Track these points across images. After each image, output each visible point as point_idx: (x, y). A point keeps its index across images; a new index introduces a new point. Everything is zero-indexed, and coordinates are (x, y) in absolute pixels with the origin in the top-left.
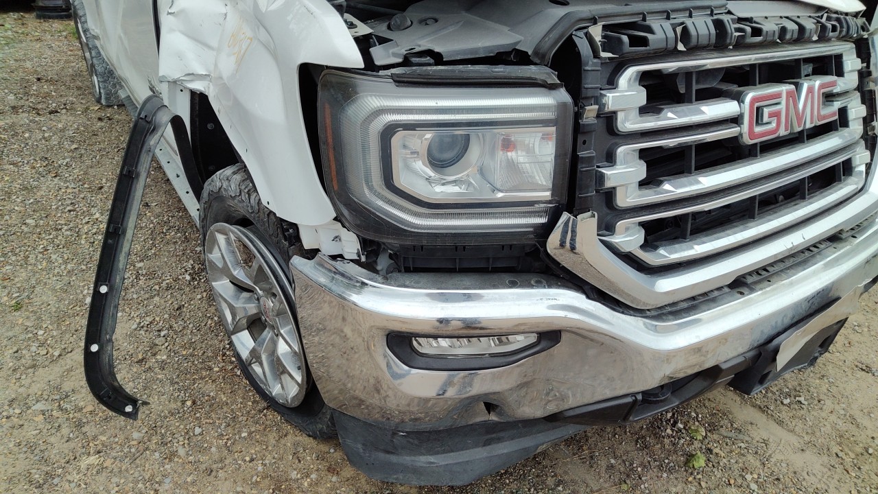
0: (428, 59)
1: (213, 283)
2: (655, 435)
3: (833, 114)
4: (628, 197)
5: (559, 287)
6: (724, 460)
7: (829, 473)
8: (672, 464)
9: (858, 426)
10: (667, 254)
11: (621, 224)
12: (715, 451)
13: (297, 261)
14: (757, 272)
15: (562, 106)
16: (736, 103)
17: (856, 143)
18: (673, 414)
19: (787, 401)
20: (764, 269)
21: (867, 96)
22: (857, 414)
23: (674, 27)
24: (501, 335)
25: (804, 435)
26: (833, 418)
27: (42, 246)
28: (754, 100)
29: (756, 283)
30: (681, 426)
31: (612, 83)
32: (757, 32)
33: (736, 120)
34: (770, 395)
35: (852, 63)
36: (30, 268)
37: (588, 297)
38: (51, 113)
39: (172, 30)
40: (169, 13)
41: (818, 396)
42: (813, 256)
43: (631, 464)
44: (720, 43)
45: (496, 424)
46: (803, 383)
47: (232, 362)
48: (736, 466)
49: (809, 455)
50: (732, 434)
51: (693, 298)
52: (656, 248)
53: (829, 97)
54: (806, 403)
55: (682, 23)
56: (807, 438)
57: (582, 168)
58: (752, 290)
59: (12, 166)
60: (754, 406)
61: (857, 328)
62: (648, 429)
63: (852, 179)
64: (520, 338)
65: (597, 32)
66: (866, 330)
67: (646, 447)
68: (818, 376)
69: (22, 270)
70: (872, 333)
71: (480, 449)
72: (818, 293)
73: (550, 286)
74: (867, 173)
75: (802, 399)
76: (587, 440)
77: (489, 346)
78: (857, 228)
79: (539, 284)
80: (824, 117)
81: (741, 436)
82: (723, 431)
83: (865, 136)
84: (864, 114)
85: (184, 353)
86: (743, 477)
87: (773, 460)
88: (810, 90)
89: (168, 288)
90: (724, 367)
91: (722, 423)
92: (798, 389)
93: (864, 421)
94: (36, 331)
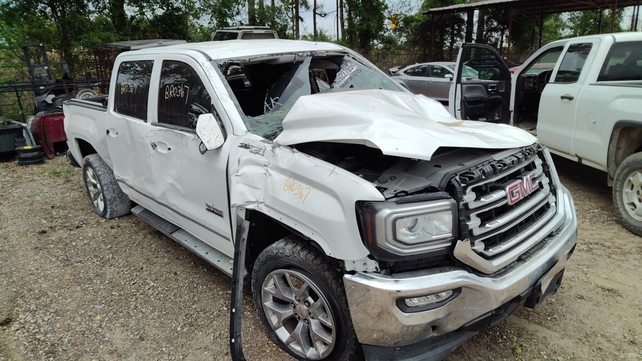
0: (403, 194)
1: (265, 304)
2: (495, 343)
3: (537, 186)
4: (477, 232)
5: (458, 269)
6: (529, 349)
7: (576, 346)
8: (507, 354)
9: (584, 324)
10: (492, 251)
11: (476, 242)
12: (524, 345)
13: (347, 276)
14: (525, 254)
15: (453, 204)
16: (503, 191)
17: (549, 194)
18: (500, 333)
19: (549, 318)
20: (527, 252)
21: (547, 173)
22: (582, 319)
23: (480, 170)
24: (436, 293)
25: (561, 331)
26: (572, 322)
27: (133, 305)
28: (509, 189)
29: (526, 258)
30: (505, 337)
31: (465, 193)
32: (505, 165)
33: (505, 198)
34: (541, 317)
35: (538, 162)
36: (134, 318)
37: (469, 272)
38: (77, 228)
39: (238, 183)
40: (236, 176)
41: (563, 313)
42: (544, 244)
43: (489, 358)
44: (495, 172)
45: (436, 337)
46: (554, 309)
47: (274, 347)
48: (535, 350)
49: (566, 340)
50: (529, 337)
51: (505, 267)
52: (488, 249)
53: (534, 180)
54: (558, 318)
55: (482, 169)
56: (563, 333)
57: (462, 224)
58: (525, 262)
59: (79, 264)
60: (535, 323)
61: (572, 279)
62: (491, 341)
63: (550, 210)
64: (444, 294)
65: (457, 178)
66: (576, 279)
67: (492, 349)
68: (561, 304)
69: (130, 320)
70: (580, 280)
71: (429, 352)
72: (550, 259)
73: (455, 270)
74: (556, 206)
75: (556, 316)
76: (465, 351)
77: (433, 299)
78: (558, 230)
79: (450, 270)
80: (535, 188)
81: (533, 337)
82: (525, 336)
83: (551, 190)
84: (549, 182)
85: (246, 346)
86: (540, 354)
87: (551, 345)
88: (527, 180)
89: (218, 316)
90: (522, 295)
91: (523, 333)
92: (553, 312)
93: (586, 321)
94: (161, 349)
